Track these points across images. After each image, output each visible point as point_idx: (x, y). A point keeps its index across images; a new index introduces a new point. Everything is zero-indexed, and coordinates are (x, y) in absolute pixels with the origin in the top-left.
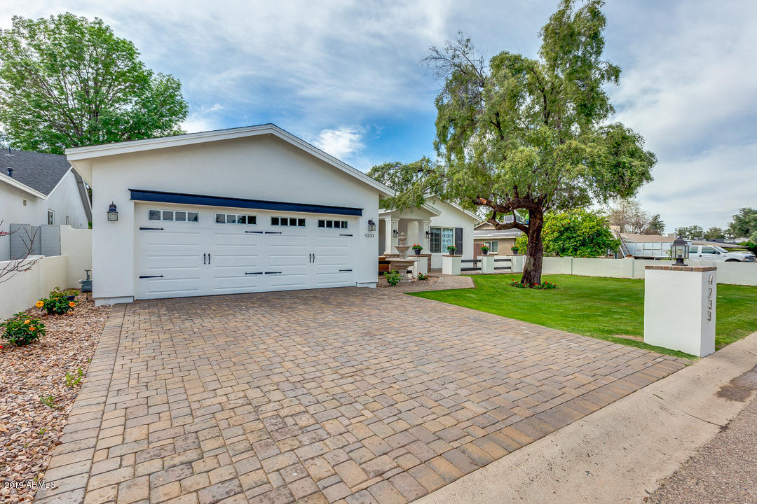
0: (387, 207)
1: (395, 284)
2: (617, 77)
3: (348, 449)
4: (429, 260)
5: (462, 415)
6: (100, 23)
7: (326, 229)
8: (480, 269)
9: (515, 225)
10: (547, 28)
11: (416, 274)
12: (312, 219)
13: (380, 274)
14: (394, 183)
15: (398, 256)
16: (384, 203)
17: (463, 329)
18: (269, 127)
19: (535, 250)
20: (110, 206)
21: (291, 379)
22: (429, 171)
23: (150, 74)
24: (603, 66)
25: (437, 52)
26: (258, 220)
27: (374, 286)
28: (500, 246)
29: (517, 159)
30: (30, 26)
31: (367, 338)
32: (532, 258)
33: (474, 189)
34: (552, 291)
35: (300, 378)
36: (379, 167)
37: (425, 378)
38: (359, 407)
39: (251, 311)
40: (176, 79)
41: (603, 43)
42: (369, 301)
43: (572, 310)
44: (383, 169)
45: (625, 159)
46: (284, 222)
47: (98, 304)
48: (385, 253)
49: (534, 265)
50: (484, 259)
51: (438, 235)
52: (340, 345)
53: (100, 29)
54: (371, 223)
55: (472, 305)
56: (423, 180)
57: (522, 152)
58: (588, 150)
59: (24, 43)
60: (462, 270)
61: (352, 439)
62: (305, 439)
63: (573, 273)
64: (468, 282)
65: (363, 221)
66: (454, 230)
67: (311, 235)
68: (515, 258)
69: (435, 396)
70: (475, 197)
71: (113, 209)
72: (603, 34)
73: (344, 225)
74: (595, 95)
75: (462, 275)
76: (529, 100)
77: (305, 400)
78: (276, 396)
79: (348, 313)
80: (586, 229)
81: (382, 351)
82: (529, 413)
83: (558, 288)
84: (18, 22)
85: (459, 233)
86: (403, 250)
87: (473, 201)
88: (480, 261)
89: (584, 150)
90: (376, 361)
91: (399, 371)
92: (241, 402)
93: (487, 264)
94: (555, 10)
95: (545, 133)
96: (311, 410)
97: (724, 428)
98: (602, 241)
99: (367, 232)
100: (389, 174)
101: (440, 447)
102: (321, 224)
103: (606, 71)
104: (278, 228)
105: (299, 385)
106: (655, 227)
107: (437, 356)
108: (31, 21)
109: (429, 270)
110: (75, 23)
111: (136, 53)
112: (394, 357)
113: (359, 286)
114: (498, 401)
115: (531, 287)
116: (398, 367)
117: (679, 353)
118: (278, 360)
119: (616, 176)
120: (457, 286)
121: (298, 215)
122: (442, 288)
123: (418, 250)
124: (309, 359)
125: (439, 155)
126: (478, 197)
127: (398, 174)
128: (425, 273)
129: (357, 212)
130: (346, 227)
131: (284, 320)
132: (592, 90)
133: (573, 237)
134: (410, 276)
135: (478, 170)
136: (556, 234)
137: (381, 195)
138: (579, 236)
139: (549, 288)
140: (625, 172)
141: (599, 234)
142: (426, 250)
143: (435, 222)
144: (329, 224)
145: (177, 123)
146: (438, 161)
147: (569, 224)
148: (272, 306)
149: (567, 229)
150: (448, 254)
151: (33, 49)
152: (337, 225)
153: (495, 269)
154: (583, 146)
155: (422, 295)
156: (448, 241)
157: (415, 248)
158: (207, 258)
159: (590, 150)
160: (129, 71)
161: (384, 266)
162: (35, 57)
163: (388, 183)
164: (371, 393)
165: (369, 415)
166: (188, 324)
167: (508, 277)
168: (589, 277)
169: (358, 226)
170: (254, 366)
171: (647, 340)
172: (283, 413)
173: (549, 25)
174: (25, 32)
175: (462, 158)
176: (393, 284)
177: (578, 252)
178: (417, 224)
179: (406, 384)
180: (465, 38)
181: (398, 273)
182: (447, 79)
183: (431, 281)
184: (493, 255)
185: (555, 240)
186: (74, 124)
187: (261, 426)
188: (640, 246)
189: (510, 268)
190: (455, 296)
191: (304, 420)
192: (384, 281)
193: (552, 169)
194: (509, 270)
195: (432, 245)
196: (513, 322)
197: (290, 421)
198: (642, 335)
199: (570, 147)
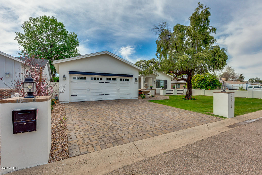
0: (141, 74)
1: (144, 98)
2: (215, 31)
3: (127, 132)
4: (155, 91)
5: (154, 128)
6: (54, 18)
7: (122, 81)
8: (172, 93)
9: (183, 79)
10: (191, 17)
11: (151, 95)
12: (118, 78)
13: (139, 95)
14: (144, 66)
15: (145, 89)
16: (140, 73)
17: (161, 110)
18: (106, 52)
19: (190, 87)
20: (64, 76)
21: (114, 120)
22: (154, 63)
23: (68, 32)
24: (210, 28)
25: (156, 27)
26: (103, 79)
27: (137, 99)
28: (181, 86)
29: (182, 59)
30: (34, 20)
31: (134, 112)
32: (188, 90)
33: (168, 68)
34: (195, 101)
35: (116, 120)
36: (139, 62)
37: (148, 121)
38: (130, 125)
39: (102, 105)
40: (76, 34)
41: (209, 22)
42: (135, 103)
43: (198, 106)
44: (140, 62)
45: (217, 58)
46: (110, 79)
47: (60, 103)
48: (141, 88)
49: (189, 92)
50: (174, 90)
51: (159, 82)
52: (126, 113)
53: (54, 19)
54: (136, 79)
55: (166, 104)
56: (153, 65)
57: (184, 57)
58: (204, 55)
59: (32, 25)
60: (166, 94)
61: (128, 131)
62: (118, 130)
63: (205, 95)
64: (167, 97)
65: (134, 79)
66: (164, 81)
67: (118, 83)
68: (184, 90)
69: (149, 124)
70: (169, 71)
71: (64, 77)
72: (209, 19)
73: (128, 80)
74: (208, 38)
75: (166, 95)
76: (186, 39)
77: (118, 124)
78: (111, 123)
79: (129, 106)
80: (210, 80)
81: (137, 115)
82: (171, 128)
83: (197, 100)
84: (31, 19)
85: (166, 82)
86: (147, 87)
87: (168, 72)
88: (172, 91)
89: (203, 56)
90: (136, 117)
91: (141, 119)
92: (103, 124)
93: (175, 92)
94: (194, 12)
95: (191, 50)
96: (119, 126)
97: (222, 133)
98: (216, 84)
99: (135, 82)
100: (142, 64)
101: (148, 132)
102: (121, 80)
103: (211, 29)
104: (109, 81)
105: (116, 121)
106: (241, 79)
107: (152, 116)
108: (34, 18)
109: (155, 94)
110: (46, 18)
111: (64, 26)
112: (140, 116)
113: (132, 99)
114: (165, 125)
115: (188, 99)
116: (141, 118)
117: (223, 117)
118: (110, 116)
119: (214, 64)
120: (163, 99)
121: (114, 77)
122: (158, 99)
123: (151, 88)
124: (118, 116)
125: (157, 58)
126: (170, 71)
127: (145, 64)
128: (154, 94)
129: (132, 76)
130: (129, 81)
131: (111, 107)
132: (207, 36)
133: (205, 83)
134: (149, 96)
135: (170, 62)
136: (199, 82)
137: (139, 71)
138: (207, 82)
139: (194, 100)
140: (217, 62)
141: (214, 81)
142: (154, 87)
143: (157, 78)
144: (123, 80)
145: (76, 47)
146: (157, 59)
147: (204, 78)
148: (107, 104)
149: (203, 80)
150: (161, 89)
151: (34, 27)
152: (126, 80)
153: (177, 93)
154: (203, 54)
155: (151, 101)
156: (162, 84)
157: (150, 87)
158: (89, 90)
159: (205, 55)
160: (62, 32)
161: (140, 92)
162: (35, 29)
163: (142, 67)
164: (134, 123)
165: (133, 127)
166: (86, 108)
167: (181, 96)
168: (210, 96)
169: (132, 80)
170: (104, 117)
171: (214, 113)
172: (113, 126)
173: (192, 16)
174: (32, 21)
175: (166, 58)
176: (143, 98)
177: (207, 88)
178: (151, 79)
179: (143, 122)
180: (165, 22)
181: (145, 95)
182: (159, 34)
183: (155, 97)
184: (177, 89)
185: (199, 84)
186: (46, 49)
187: (108, 128)
188: (231, 85)
189: (183, 93)
190: (162, 102)
191: (118, 127)
192: (140, 97)
193: (193, 62)
194: (182, 94)
195: (156, 86)
196: (177, 109)
197: (115, 127)
198: (213, 112)
199: (199, 55)
